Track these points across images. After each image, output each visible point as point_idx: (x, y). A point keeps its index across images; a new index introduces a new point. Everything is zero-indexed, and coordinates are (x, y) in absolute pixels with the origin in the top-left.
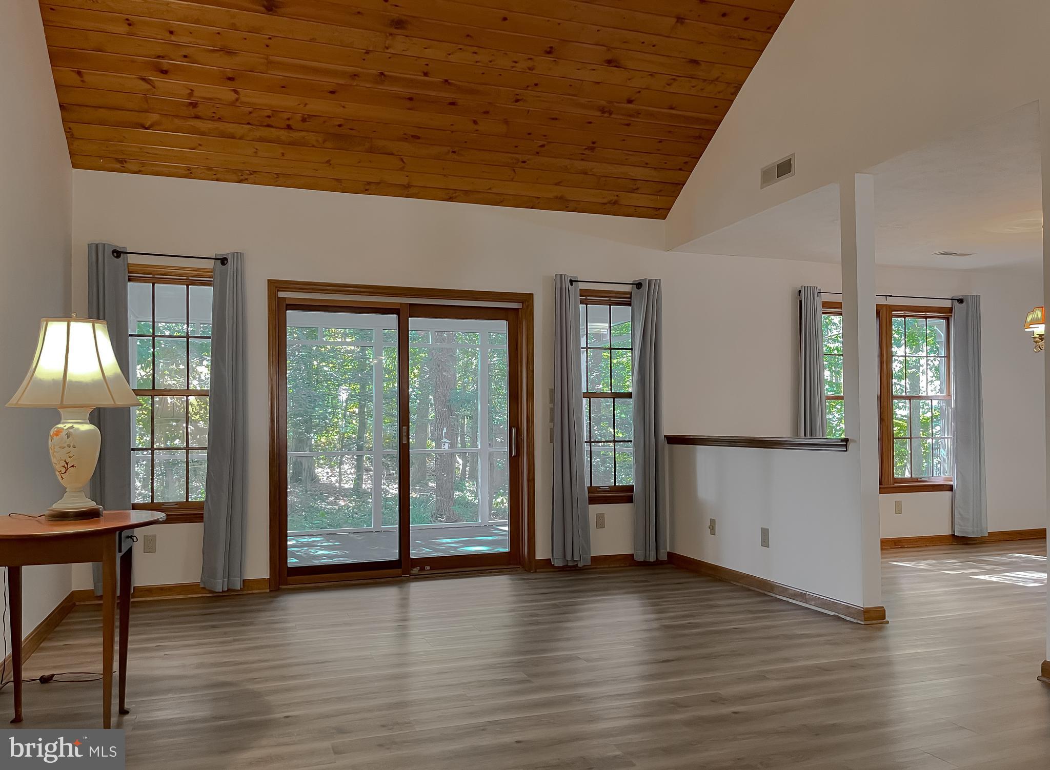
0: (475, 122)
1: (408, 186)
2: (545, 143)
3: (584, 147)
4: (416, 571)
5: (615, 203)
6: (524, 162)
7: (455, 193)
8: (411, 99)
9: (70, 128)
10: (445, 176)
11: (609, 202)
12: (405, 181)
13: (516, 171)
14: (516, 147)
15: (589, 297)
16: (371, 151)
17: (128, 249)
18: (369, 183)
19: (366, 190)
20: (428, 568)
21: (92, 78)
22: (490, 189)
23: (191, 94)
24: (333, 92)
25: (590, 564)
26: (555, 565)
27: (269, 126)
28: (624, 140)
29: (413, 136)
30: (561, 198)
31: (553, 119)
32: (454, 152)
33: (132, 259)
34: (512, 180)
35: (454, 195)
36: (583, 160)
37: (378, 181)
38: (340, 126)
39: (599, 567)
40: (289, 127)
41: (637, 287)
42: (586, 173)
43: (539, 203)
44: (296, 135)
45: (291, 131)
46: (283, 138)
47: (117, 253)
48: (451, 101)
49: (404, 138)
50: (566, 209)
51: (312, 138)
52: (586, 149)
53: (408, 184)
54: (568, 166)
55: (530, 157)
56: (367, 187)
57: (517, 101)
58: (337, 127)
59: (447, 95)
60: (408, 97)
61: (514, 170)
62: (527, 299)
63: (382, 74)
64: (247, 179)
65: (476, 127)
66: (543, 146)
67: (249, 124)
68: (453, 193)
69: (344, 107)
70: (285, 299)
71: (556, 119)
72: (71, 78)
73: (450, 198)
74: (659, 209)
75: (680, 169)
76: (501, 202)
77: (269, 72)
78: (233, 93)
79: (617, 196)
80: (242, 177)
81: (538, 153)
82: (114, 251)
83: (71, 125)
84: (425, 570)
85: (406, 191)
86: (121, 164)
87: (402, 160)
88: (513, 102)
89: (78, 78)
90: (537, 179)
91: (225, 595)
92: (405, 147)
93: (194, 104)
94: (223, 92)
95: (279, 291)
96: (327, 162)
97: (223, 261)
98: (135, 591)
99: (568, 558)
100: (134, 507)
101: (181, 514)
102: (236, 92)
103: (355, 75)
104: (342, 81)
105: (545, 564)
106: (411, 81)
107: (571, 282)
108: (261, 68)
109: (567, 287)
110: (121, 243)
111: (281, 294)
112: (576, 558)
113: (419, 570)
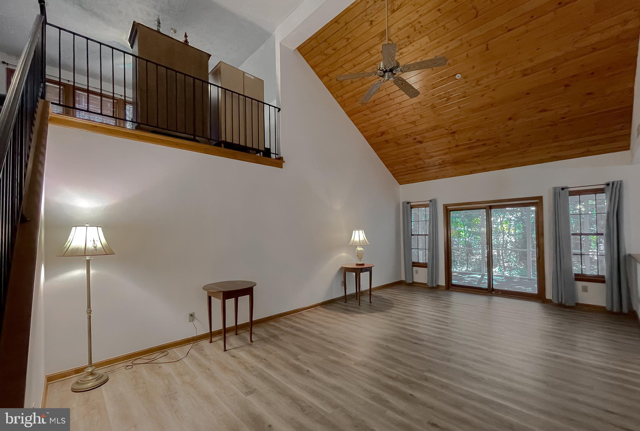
0: (496, 146)
2: (531, 143)
3: (552, 139)
4: (494, 292)
10: (496, 163)
11: (585, 152)
12: (482, 168)
13: (524, 154)
14: (519, 148)
15: (572, 193)
16: (466, 163)
17: (411, 201)
20: (500, 293)
21: (395, 168)
23: (414, 165)
24: (446, 153)
25: (575, 306)
26: (554, 303)
29: (477, 156)
30: (555, 157)
31: (528, 135)
32: (494, 156)
33: (412, 204)
34: (524, 157)
36: (555, 143)
40: (440, 164)
41: (607, 185)
42: (560, 146)
43: (544, 161)
44: (443, 166)
46: (440, 167)
47: (408, 203)
48: (483, 144)
49: (474, 157)
50: (560, 159)
51: (447, 165)
54: (549, 146)
55: (527, 149)
58: (452, 161)
59: (481, 143)
60: (468, 147)
62: (540, 198)
63: (457, 145)
67: (430, 167)
69: (451, 156)
70: (449, 209)
71: (530, 135)
74: (621, 147)
75: (621, 130)
77: (428, 155)
79: (587, 149)
84: (498, 293)
85: (484, 170)
87: (477, 163)
88: (507, 137)
91: (433, 288)
92: (476, 160)
93: (416, 166)
94: (421, 162)
95: (447, 207)
96: (455, 169)
97: (431, 201)
98: (413, 282)
99: (560, 301)
100: (413, 263)
101: (424, 265)
102: (423, 161)
103: (450, 148)
104: (447, 150)
105: (549, 302)
106: (467, 144)
107: (563, 189)
108: (426, 155)
109: (558, 191)
110: (409, 200)
111: (448, 207)
112: (563, 302)
113: (495, 293)
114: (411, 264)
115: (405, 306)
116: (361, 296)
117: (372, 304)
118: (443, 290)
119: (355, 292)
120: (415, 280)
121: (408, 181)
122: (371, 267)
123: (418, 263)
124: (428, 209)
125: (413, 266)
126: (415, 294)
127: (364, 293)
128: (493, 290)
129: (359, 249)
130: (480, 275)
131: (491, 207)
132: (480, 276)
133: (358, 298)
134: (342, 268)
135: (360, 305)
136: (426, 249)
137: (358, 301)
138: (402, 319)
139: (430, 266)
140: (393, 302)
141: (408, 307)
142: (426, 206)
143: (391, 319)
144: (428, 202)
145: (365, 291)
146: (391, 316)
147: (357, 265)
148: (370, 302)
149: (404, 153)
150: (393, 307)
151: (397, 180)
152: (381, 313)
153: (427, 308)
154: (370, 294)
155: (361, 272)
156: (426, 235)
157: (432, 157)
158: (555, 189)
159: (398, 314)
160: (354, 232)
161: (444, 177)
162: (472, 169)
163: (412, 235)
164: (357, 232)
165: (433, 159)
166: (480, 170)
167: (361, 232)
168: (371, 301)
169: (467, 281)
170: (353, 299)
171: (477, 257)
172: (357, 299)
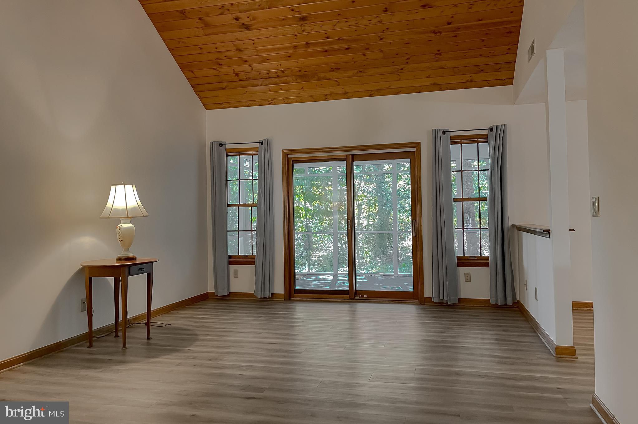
0: (364, 55)
1: (346, 93)
2: (409, 57)
3: (434, 54)
4: (357, 297)
5: (472, 81)
6: (402, 69)
7: (372, 92)
8: (326, 51)
9: (198, 94)
10: (362, 84)
11: (468, 81)
12: (343, 91)
13: (400, 74)
14: (393, 62)
15: (458, 140)
16: (319, 79)
17: (226, 142)
18: (326, 95)
19: (326, 99)
20: (366, 296)
21: (198, 73)
22: (390, 86)
23: (234, 71)
24: (289, 57)
25: (458, 303)
26: (434, 302)
27: (270, 78)
28: (457, 45)
29: (336, 69)
30: (435, 84)
31: (407, 43)
32: (361, 72)
33: (228, 147)
34: (400, 79)
35: (372, 93)
36: (437, 61)
37: (329, 93)
38: (300, 71)
39: (466, 305)
40: (278, 76)
41: (491, 131)
42: (443, 68)
43: (422, 89)
44: (283, 79)
45: (280, 78)
46: (278, 82)
47: (221, 145)
48: (346, 48)
49: (332, 70)
50: (441, 89)
51: (289, 79)
52: (435, 55)
53: (345, 92)
54: (430, 66)
55: (404, 66)
56: (326, 97)
57: (381, 39)
58: (299, 72)
59: (344, 46)
60: (325, 50)
61: (399, 74)
62: (417, 145)
63: (307, 43)
64: (271, 103)
65: (366, 57)
66: (408, 59)
67: (261, 79)
68: (371, 92)
69: (297, 62)
70: (291, 158)
71: (409, 43)
72: (191, 75)
73: (371, 95)
74: (505, 79)
75: (507, 53)
76: (400, 92)
77: (259, 55)
78: (249, 67)
79: (471, 77)
80: (269, 102)
81: (407, 63)
82: (220, 144)
83: (198, 93)
84: (364, 297)
85: (345, 95)
86: (221, 105)
87: (336, 81)
88: (379, 40)
89: (192, 74)
90: (415, 77)
91: (264, 300)
92: (335, 74)
93: (237, 75)
94: (246, 67)
95: (288, 155)
96: (302, 88)
97: (262, 143)
98: (230, 294)
99: (441, 298)
100: (230, 257)
101: (249, 261)
102: (250, 66)
103: (295, 47)
104: (291, 51)
105: (429, 300)
106: (322, 43)
107: (444, 133)
108: (255, 54)
109: (439, 136)
110: (222, 140)
111: (290, 156)
112: (445, 298)
113: (360, 297)
114: (226, 260)
115: (220, 336)
116: (128, 330)
117: (151, 341)
118: (281, 302)
119: (114, 321)
120: (233, 290)
121: (222, 104)
122: (151, 263)
123: (239, 257)
124: (256, 157)
125: (230, 263)
126: (235, 313)
127: (132, 322)
128: (357, 293)
129: (125, 225)
130: (331, 275)
131: (353, 158)
132: (332, 277)
133: (120, 334)
134: (83, 269)
135: (127, 346)
136: (252, 231)
137: (121, 340)
138: (216, 359)
139: (259, 261)
140: (198, 333)
141: (223, 336)
142: (252, 152)
143: (197, 361)
144: (257, 145)
145: (136, 318)
146: (194, 358)
147: (120, 259)
148: (148, 338)
149: (217, 45)
150: (196, 340)
151: (201, 98)
152: (174, 354)
153: (260, 333)
154: (148, 324)
155: (130, 274)
156: (252, 205)
157: (265, 60)
158: (435, 131)
159: (208, 352)
160: (113, 188)
161: (284, 101)
162: (327, 91)
163: (229, 206)
164: (120, 188)
165: (267, 65)
166: (337, 94)
167: (129, 188)
168: (150, 336)
169: (314, 284)
170: (108, 338)
171: (319, 254)
172: (117, 336)
